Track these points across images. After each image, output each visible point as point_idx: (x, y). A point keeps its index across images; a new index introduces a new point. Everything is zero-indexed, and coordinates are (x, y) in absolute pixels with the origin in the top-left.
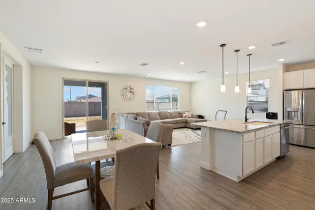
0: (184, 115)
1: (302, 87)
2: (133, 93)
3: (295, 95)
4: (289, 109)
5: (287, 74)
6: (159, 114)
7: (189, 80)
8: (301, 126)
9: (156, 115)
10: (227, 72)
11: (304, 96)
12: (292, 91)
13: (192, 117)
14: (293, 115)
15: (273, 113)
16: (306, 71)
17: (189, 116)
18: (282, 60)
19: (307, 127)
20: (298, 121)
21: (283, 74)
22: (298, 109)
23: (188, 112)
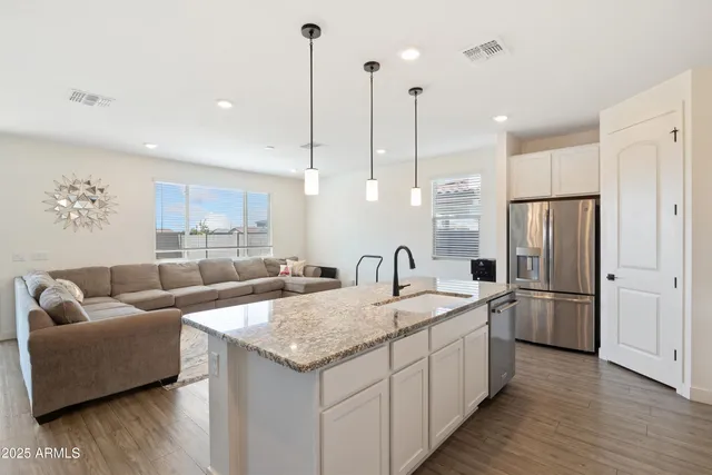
0: (283, 268)
1: (547, 194)
2: (102, 205)
3: (534, 213)
4: (519, 251)
5: (516, 159)
6: (201, 267)
7: (293, 171)
8: (548, 296)
9: (192, 270)
10: (381, 152)
11: (551, 218)
12: (529, 204)
13: (305, 274)
14: (529, 268)
15: (485, 261)
16: (557, 153)
17: (296, 272)
18: (501, 119)
19: (560, 297)
20: (538, 281)
21: (508, 161)
22: (539, 249)
23: (296, 259)
